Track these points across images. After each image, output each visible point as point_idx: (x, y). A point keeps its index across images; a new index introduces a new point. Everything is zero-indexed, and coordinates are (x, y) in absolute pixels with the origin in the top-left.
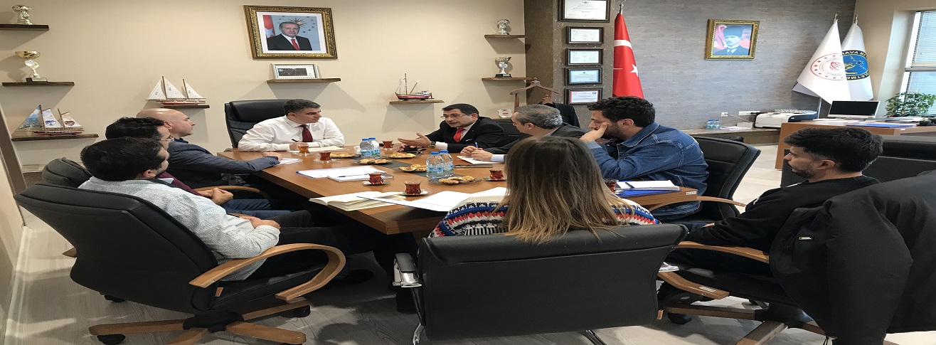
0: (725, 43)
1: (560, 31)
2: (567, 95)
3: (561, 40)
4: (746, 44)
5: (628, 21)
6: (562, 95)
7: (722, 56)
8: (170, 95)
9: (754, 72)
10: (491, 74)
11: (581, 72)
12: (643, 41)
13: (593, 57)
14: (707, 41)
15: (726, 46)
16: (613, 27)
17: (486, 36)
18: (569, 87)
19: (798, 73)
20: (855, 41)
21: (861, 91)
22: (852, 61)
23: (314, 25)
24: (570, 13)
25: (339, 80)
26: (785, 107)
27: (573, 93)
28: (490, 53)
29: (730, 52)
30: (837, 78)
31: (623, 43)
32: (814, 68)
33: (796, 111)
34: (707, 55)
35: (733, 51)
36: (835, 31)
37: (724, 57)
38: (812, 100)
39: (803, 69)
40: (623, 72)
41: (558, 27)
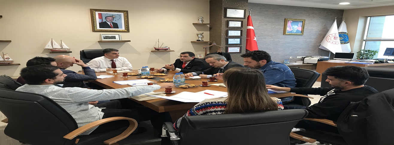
0: (291, 28)
1: (225, 22)
2: (227, 49)
3: (225, 26)
4: (300, 29)
5: (252, 18)
6: (225, 49)
7: (290, 34)
8: (54, 47)
9: (303, 40)
10: (195, 40)
11: (233, 39)
12: (258, 27)
13: (238, 33)
14: (284, 27)
15: (292, 29)
16: (247, 21)
17: (193, 24)
18: (228, 45)
19: (321, 41)
20: (343, 28)
21: (346, 49)
22: (342, 36)
23: (120, 18)
24: (229, 15)
25: (130, 41)
26: (316, 55)
27: (229, 48)
28: (195, 31)
29: (294, 32)
30: (337, 43)
31: (251, 27)
32: (327, 39)
33: (321, 57)
34: (284, 33)
35: (295, 32)
36: (335, 24)
37: (291, 34)
38: (326, 52)
39: (323, 39)
40: (250, 39)
41: (224, 20)
